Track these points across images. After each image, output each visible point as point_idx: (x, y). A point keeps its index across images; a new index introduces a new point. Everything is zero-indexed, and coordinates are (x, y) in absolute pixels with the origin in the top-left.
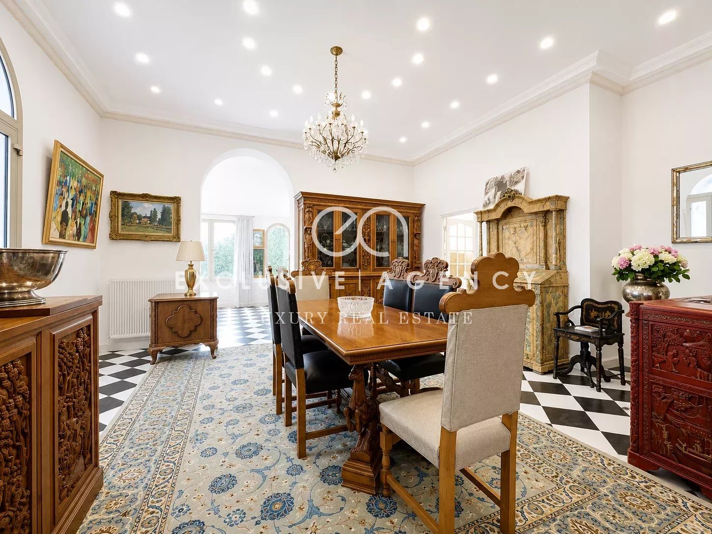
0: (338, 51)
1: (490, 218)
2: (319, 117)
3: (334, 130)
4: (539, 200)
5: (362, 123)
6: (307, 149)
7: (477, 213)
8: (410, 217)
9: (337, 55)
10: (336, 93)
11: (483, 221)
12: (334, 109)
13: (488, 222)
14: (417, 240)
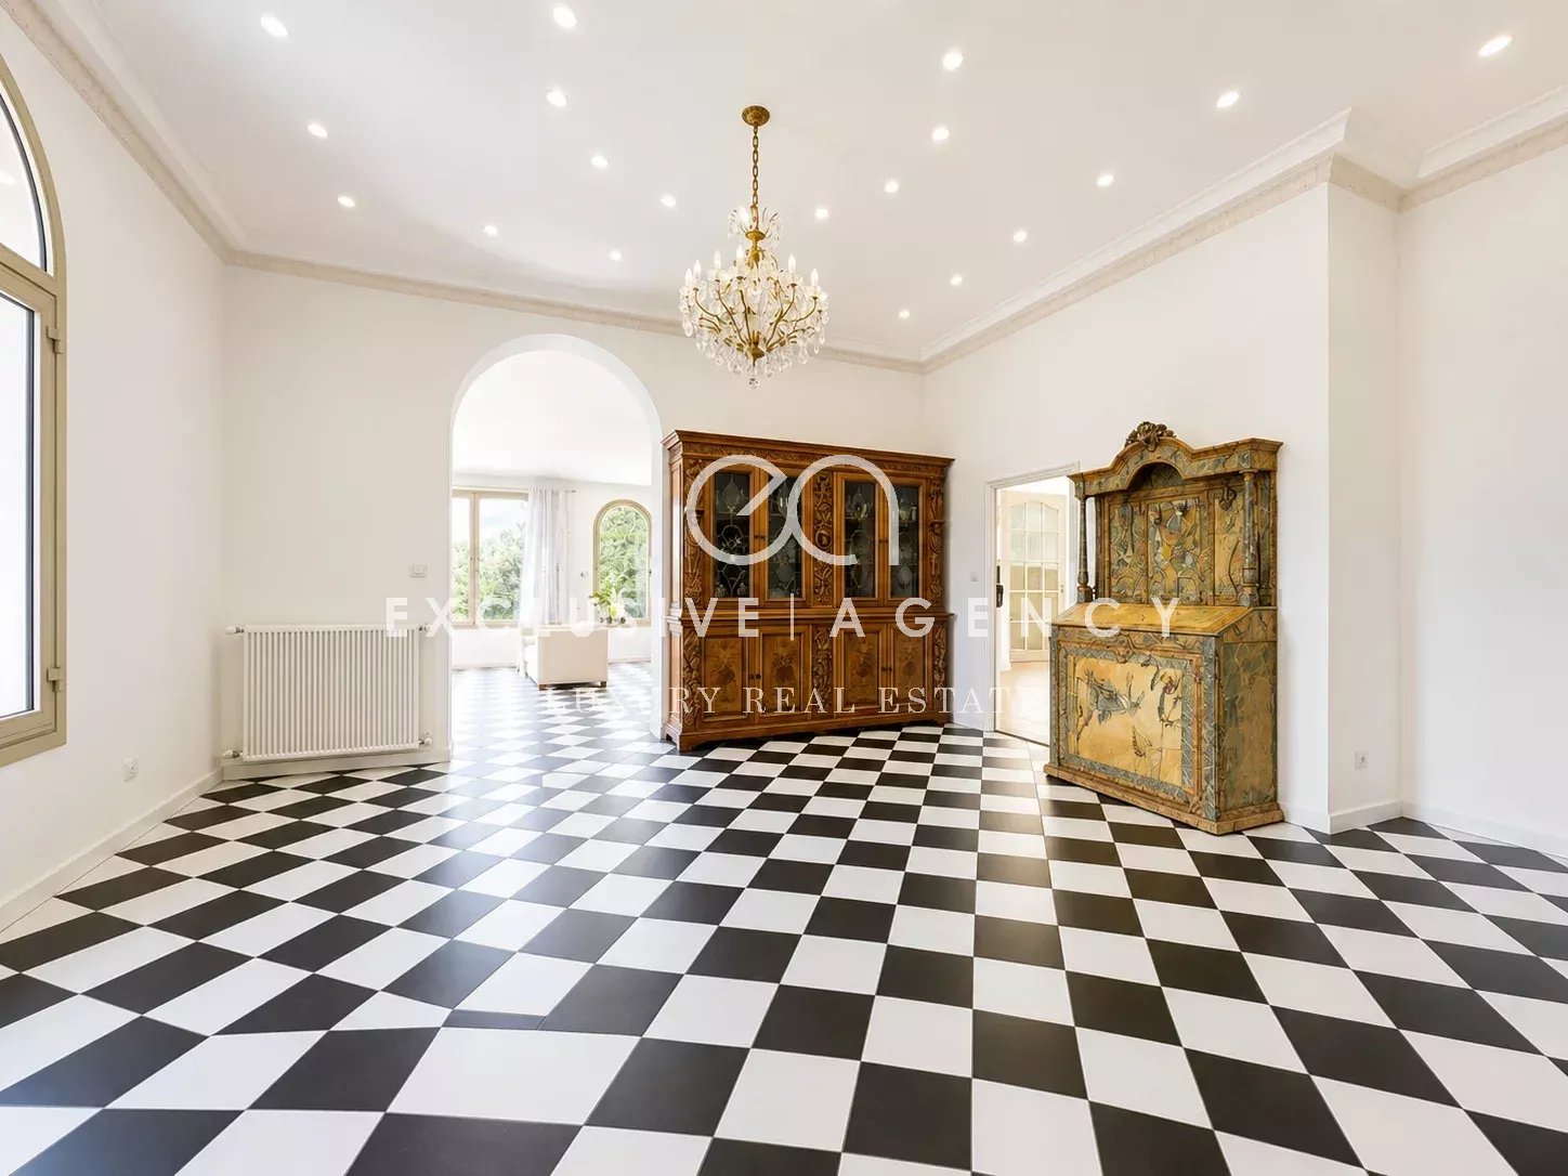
0: (758, 116)
1: (1103, 490)
2: (718, 263)
3: (750, 292)
4: (1215, 450)
5: (815, 276)
6: (689, 335)
7: (1073, 477)
8: (921, 489)
9: (756, 125)
10: (756, 208)
11: (1087, 497)
12: (750, 244)
13: (1100, 497)
14: (937, 537)
